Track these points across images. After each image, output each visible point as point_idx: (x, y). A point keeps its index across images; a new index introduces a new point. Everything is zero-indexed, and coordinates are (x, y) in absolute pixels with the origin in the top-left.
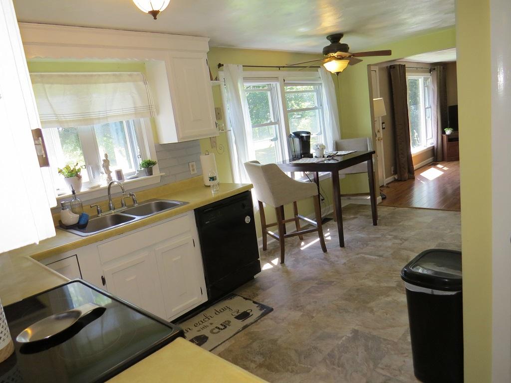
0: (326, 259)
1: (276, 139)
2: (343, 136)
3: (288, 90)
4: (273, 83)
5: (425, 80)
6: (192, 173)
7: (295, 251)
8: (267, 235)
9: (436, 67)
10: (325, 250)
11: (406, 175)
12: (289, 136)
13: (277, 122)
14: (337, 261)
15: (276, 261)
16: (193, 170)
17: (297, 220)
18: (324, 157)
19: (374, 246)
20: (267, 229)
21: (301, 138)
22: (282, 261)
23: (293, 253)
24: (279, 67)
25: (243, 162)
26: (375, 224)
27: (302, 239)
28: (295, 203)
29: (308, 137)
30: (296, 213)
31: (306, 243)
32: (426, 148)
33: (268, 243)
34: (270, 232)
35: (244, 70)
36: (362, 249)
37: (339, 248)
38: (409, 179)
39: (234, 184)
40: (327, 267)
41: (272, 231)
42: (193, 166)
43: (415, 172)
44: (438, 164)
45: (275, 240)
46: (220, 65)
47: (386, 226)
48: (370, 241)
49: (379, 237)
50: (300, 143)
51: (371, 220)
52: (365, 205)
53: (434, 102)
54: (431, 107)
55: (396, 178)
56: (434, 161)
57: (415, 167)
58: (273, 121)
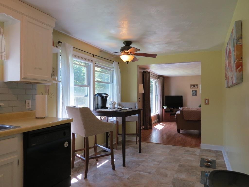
0: (114, 175)
1: (87, 96)
2: (122, 101)
3: (97, 70)
4: (89, 63)
5: (156, 82)
6: (27, 108)
7: (93, 169)
8: (75, 157)
9: (160, 77)
10: (114, 168)
11: (149, 127)
12: (95, 95)
13: (88, 86)
14: (123, 177)
15: (80, 176)
16: (28, 106)
17: (95, 148)
18: (115, 109)
19: (143, 166)
20: (76, 152)
21: (102, 97)
22: (86, 177)
23: (92, 170)
24: (94, 55)
25: (66, 106)
26: (140, 152)
27: (97, 161)
28: (96, 136)
29: (106, 97)
30: (96, 143)
31: (100, 164)
32: (155, 114)
33: (75, 163)
34: (78, 155)
35: (74, 50)
36: (137, 168)
37: (123, 167)
38: (150, 129)
39: (57, 118)
40: (117, 181)
41: (79, 154)
42: (28, 103)
43: (153, 125)
44: (160, 123)
45: (80, 160)
46: (59, 42)
47: (146, 153)
48: (140, 163)
49: (144, 160)
50: (101, 100)
51: (138, 150)
52: (131, 141)
53: (159, 93)
54: (157, 95)
55: (144, 128)
56: (158, 121)
57: (153, 122)
58: (86, 85)
